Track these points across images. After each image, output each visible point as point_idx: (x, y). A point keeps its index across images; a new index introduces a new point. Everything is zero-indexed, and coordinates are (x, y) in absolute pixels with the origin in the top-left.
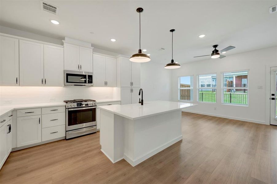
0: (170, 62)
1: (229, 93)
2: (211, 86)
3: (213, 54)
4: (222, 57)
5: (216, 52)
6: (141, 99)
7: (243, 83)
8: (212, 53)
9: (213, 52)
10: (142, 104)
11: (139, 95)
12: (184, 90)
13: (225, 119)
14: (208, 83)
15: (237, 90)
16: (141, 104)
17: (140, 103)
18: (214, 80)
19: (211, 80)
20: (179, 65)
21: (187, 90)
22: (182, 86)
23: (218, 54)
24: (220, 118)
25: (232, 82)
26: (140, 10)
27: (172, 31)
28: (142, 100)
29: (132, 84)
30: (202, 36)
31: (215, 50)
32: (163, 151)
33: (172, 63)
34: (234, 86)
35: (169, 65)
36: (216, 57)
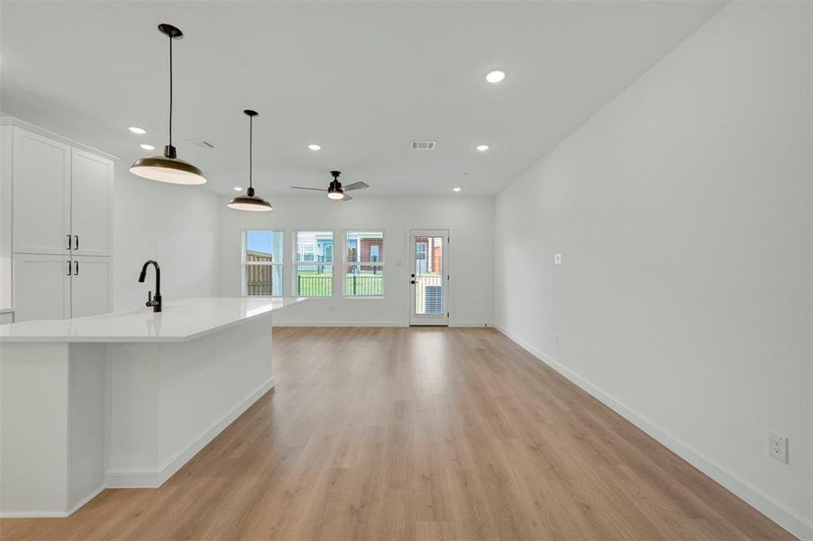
0: (245, 194)
1: (352, 275)
2: (316, 259)
3: (331, 190)
4: (347, 198)
5: (335, 187)
6: (153, 294)
7: (372, 255)
8: (329, 186)
9: (332, 184)
10: (158, 309)
11: (142, 279)
12: (254, 266)
13: (349, 328)
14: (307, 252)
15: (363, 268)
16: (152, 307)
17: (149, 304)
18: (322, 245)
19: (314, 243)
20: (267, 204)
21: (261, 269)
22: (250, 256)
23: (341, 191)
24: (341, 328)
25: (355, 250)
26: (170, 31)
27: (251, 113)
28: (158, 298)
29: (73, 242)
30: (315, 148)
31: (336, 181)
32: (235, 423)
33: (250, 197)
34: (359, 260)
35: (240, 200)
36: (335, 196)
